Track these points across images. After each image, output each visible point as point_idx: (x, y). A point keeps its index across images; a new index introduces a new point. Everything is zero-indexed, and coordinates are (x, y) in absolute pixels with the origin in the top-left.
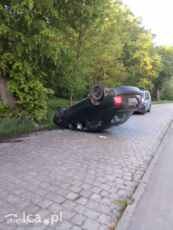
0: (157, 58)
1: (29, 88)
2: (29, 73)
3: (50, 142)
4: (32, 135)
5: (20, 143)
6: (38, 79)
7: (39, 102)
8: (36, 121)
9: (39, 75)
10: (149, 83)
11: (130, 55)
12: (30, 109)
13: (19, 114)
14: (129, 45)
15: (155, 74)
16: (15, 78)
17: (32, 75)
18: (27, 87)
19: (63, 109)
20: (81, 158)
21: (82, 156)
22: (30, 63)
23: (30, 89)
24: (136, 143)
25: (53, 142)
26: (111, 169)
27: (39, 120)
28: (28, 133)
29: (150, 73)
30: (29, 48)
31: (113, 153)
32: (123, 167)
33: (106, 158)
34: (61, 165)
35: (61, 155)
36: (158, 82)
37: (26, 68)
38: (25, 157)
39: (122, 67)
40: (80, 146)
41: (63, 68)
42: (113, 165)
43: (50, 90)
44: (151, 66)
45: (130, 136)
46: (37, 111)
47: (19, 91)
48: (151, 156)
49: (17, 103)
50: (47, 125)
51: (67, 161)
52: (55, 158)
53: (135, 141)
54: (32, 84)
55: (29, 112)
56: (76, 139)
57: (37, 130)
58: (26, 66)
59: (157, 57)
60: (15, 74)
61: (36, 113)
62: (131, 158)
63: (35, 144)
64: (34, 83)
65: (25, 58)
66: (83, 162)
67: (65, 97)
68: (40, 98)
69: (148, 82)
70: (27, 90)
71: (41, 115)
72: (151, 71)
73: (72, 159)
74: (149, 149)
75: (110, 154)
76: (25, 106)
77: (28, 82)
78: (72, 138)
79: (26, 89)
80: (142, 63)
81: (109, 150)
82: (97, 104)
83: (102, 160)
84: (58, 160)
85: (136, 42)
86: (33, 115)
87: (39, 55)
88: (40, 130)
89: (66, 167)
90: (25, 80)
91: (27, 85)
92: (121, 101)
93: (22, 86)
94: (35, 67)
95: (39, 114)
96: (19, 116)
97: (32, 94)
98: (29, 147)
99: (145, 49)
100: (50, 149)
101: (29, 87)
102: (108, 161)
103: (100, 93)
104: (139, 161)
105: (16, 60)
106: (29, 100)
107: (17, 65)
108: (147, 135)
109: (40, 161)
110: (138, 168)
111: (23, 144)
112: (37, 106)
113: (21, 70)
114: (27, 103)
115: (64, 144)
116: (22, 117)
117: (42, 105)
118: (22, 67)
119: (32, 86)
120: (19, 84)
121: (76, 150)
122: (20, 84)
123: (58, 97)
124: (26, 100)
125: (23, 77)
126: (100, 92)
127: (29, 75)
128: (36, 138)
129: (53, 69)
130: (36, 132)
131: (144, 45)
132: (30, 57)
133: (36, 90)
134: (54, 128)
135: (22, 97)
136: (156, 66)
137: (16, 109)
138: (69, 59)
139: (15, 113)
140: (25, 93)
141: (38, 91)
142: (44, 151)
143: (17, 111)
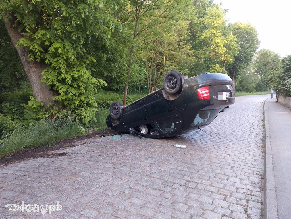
0: (231, 39)
1: (72, 78)
2: (72, 58)
3: (107, 156)
4: (78, 144)
5: (63, 157)
6: (84, 65)
7: (86, 97)
8: (82, 123)
9: (85, 60)
10: (222, 70)
11: (197, 35)
12: (74, 107)
13: (58, 115)
14: (195, 22)
15: (230, 59)
16: (53, 65)
17: (76, 60)
18: (70, 77)
19: (121, 107)
20: (158, 181)
21: (159, 178)
22: (73, 44)
23: (74, 80)
24: (229, 153)
25: (110, 155)
26: (209, 200)
27: (86, 122)
28: (72, 142)
29: (223, 58)
30: (72, 22)
31: (202, 171)
32: (226, 196)
33: (196, 180)
34: (131, 195)
35: (127, 177)
36: (233, 68)
37: (68, 50)
38: (73, 182)
39: (189, 50)
40: (152, 162)
41: (116, 51)
42: (210, 193)
43: (101, 80)
44: (224, 49)
45: (217, 143)
46: (84, 110)
47: (58, 82)
48: (258, 174)
49: (56, 99)
50: (97, 129)
51: (138, 187)
52: (120, 182)
53: (226, 150)
54: (77, 73)
55: (73, 111)
56: (143, 150)
57: (84, 136)
58: (67, 48)
59: (231, 37)
60: (52, 59)
61: (82, 112)
62: (231, 179)
63: (85, 159)
64: (79, 71)
65: (65, 38)
66: (163, 188)
67: (114, 90)
68: (87, 91)
69: (220, 69)
70: (69, 81)
71: (88, 114)
72: (224, 55)
73: (144, 184)
74: (252, 164)
75: (200, 173)
76: (66, 103)
77: (71, 70)
78: (137, 148)
79: (68, 79)
80: (213, 44)
81: (195, 167)
82: (172, 99)
83: (191, 185)
84: (124, 187)
85: (204, 19)
86: (78, 115)
87: (86, 32)
88: (88, 136)
89: (138, 198)
90: (66, 67)
91: (69, 74)
92: (208, 95)
93: (63, 76)
94: (79, 50)
95: (86, 113)
96: (58, 117)
97: (77, 86)
98: (77, 164)
99: (216, 27)
100: (108, 166)
101: (72, 76)
102: (200, 187)
103: (176, 84)
104: (246, 185)
105: (54, 40)
106: (72, 95)
107: (55, 47)
108: (239, 141)
109: (98, 188)
110: (249, 197)
111: (68, 160)
112: (82, 102)
113: (61, 53)
114: (69, 99)
115: (128, 158)
116: (63, 118)
117: (90, 102)
118: (62, 49)
119: (76, 76)
120: (58, 73)
121: (148, 169)
122: (60, 73)
123: (106, 90)
124: (68, 94)
125: (64, 64)
126: (176, 81)
127: (72, 61)
128: (85, 150)
129: (103, 53)
130: (83, 139)
131: (215, 22)
132: (72, 36)
133: (81, 82)
134: (107, 133)
135: (63, 91)
136: (230, 49)
137: (54, 107)
138: (124, 38)
139: (53, 113)
140: (66, 86)
141: (84, 83)
142: (100, 171)
143: (56, 111)
